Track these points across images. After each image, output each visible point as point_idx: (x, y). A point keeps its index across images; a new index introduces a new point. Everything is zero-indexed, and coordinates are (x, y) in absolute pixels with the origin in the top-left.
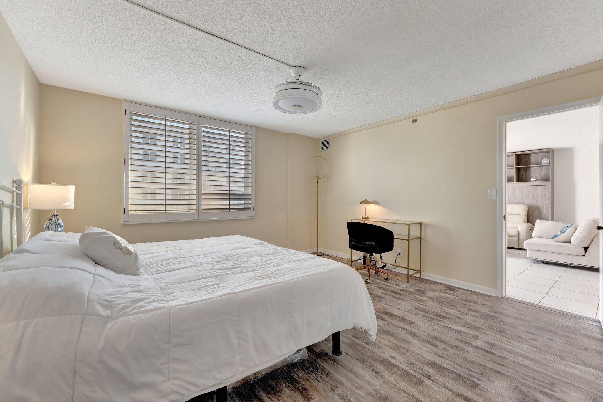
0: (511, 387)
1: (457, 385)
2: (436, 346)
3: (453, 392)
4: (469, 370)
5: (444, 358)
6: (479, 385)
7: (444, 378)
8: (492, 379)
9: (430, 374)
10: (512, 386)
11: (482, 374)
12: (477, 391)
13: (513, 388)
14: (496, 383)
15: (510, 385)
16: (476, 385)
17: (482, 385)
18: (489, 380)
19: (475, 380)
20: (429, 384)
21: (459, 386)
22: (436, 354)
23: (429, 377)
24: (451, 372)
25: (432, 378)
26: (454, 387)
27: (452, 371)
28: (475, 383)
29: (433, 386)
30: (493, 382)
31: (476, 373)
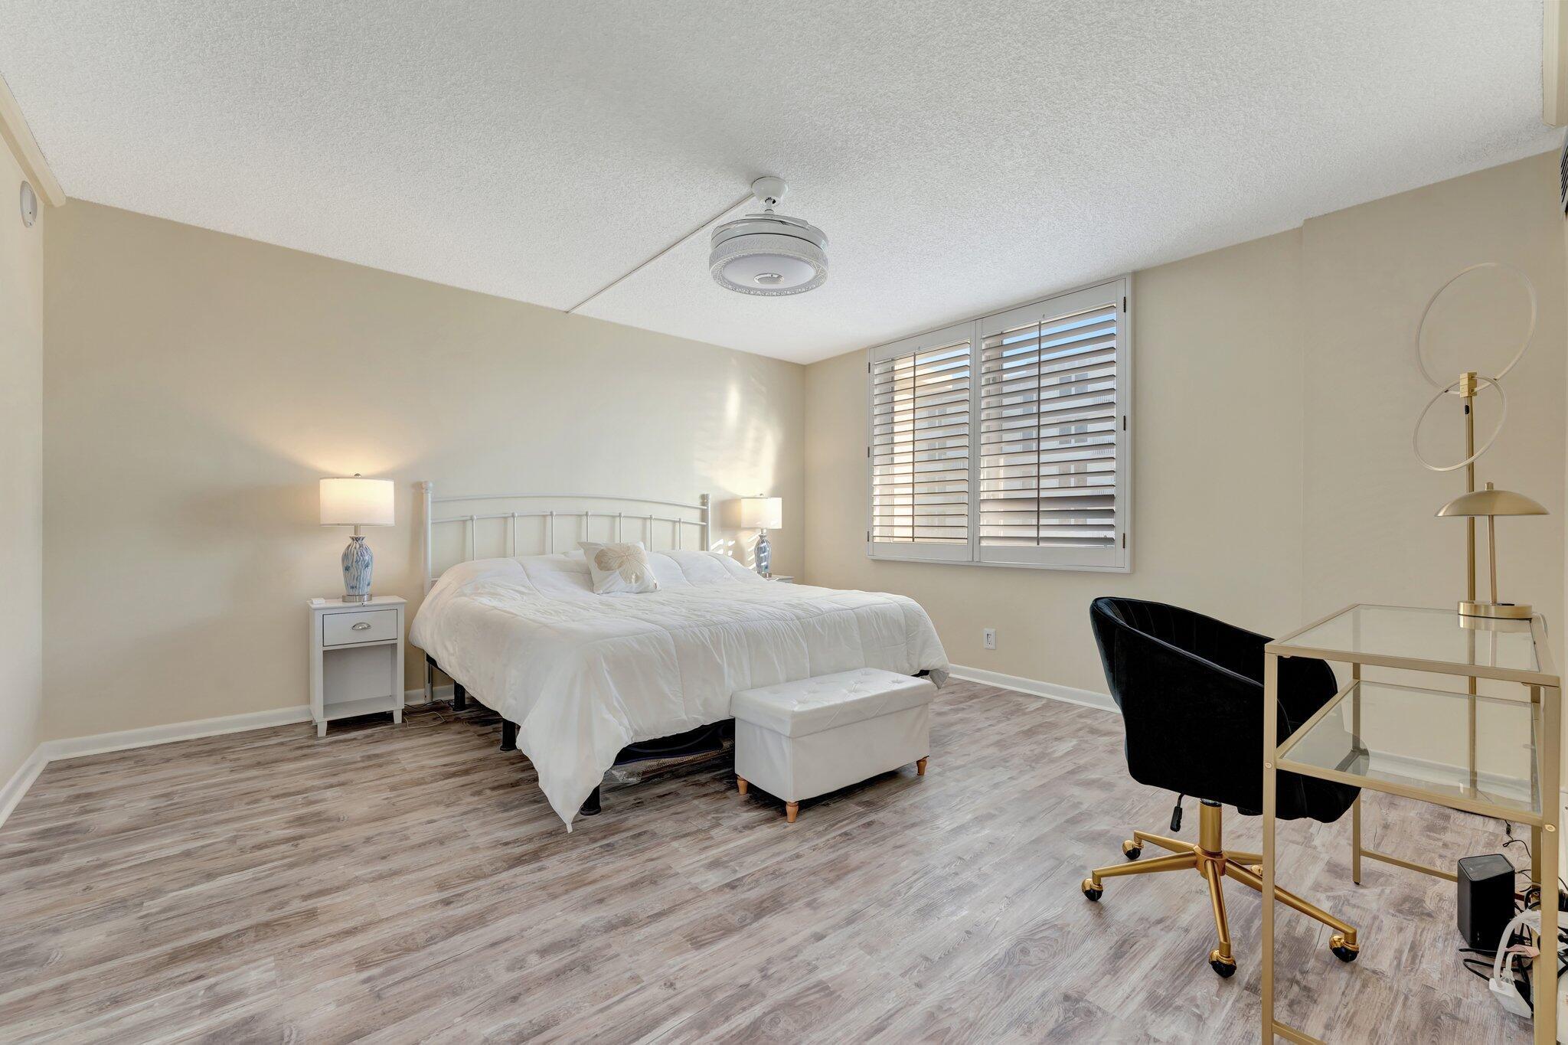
0: (294, 1032)
1: (390, 934)
2: (543, 952)
3: (381, 921)
4: (410, 978)
5: (485, 948)
6: (358, 971)
7: (423, 923)
8: (347, 1007)
9: (452, 906)
10: (294, 1036)
11: (379, 997)
12: (349, 959)
13: (287, 1033)
14: (332, 1007)
15: (298, 1035)
16: (362, 964)
17: (354, 975)
18: (350, 999)
19: (375, 971)
20: (428, 897)
21: (387, 936)
22: (507, 939)
23: (447, 902)
24: (431, 941)
25: (439, 906)
26: (390, 928)
27: (435, 943)
28: (367, 967)
29: (419, 899)
30: (340, 1003)
31: (390, 986)
